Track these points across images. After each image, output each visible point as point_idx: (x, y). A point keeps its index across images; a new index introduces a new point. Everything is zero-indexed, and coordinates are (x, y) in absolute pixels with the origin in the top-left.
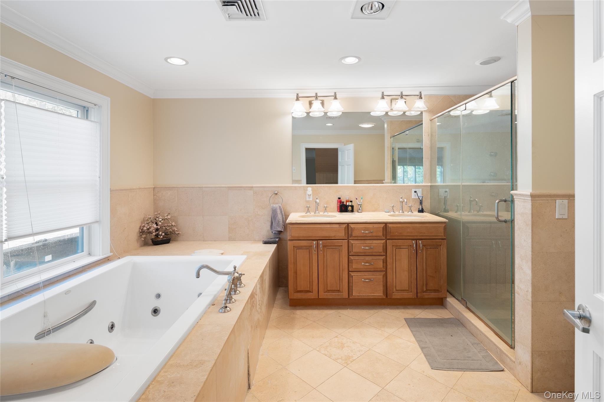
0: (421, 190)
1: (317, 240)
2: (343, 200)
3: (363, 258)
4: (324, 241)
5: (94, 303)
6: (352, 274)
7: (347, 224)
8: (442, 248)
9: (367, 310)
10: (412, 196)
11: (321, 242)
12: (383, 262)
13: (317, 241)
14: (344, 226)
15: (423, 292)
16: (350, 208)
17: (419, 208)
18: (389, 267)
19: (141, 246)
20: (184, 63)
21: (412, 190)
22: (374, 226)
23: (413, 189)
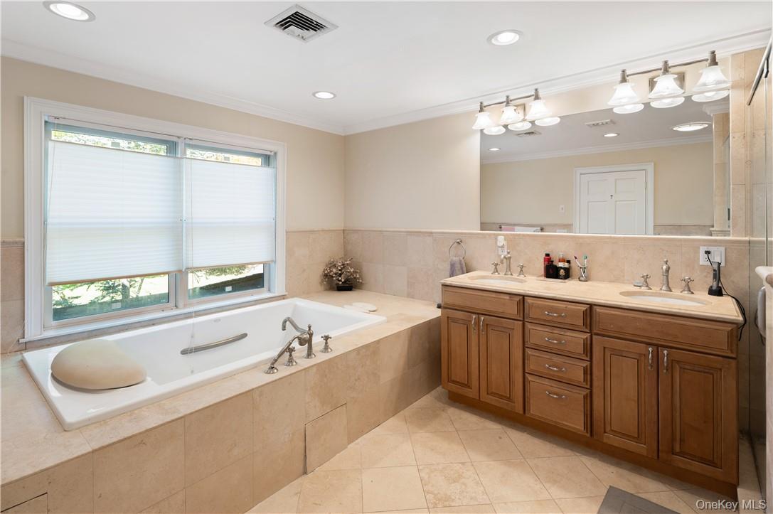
0: (722, 249)
1: (478, 314)
2: (555, 257)
3: (548, 357)
4: (487, 317)
5: (245, 335)
6: (530, 378)
7: (521, 297)
8: (724, 376)
9: (555, 446)
10: (699, 259)
11: (482, 318)
12: (585, 373)
13: (477, 316)
14: (517, 299)
15: (673, 454)
16: (562, 272)
17: (711, 287)
18: (595, 383)
19: (326, 290)
20: (332, 96)
21: (699, 248)
22: (569, 307)
23: (701, 247)
